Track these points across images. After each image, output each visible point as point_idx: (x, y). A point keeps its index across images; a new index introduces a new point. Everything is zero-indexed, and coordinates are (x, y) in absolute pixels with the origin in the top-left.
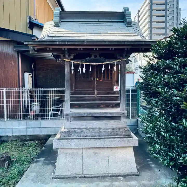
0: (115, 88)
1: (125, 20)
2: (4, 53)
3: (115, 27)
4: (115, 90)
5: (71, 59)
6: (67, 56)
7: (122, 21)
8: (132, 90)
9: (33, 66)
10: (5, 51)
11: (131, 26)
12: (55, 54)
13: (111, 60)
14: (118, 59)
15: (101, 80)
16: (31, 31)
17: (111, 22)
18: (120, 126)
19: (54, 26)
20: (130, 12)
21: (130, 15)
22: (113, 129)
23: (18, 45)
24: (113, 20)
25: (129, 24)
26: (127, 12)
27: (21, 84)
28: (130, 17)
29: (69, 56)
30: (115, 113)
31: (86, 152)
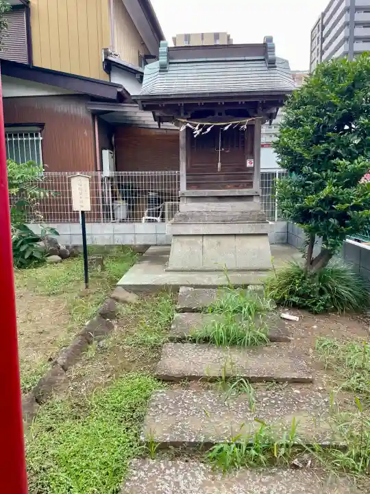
0: (248, 162)
1: (267, 57)
2: (72, 116)
3: (249, 69)
4: (248, 165)
5: (188, 119)
6: (182, 115)
7: (262, 58)
8: (279, 174)
9: (113, 140)
10: (72, 112)
11: (275, 67)
12: (157, 114)
13: (241, 118)
14: (250, 117)
15: (228, 151)
16: (108, 75)
17: (245, 61)
18: (252, 209)
19: (160, 71)
20: (274, 44)
21: (273, 48)
22: (242, 212)
23: (92, 102)
24: (247, 58)
25: (272, 64)
26: (269, 45)
27: (99, 169)
28: (274, 51)
29: (186, 114)
30: (245, 192)
31: (207, 241)
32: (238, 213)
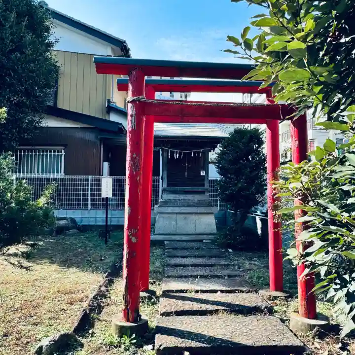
0: (201, 172)
2: (86, 140)
13: (198, 149)
14: (203, 148)
15: (190, 166)
16: (108, 115)
18: (204, 199)
30: (201, 189)
31: (178, 216)
32: (197, 201)
